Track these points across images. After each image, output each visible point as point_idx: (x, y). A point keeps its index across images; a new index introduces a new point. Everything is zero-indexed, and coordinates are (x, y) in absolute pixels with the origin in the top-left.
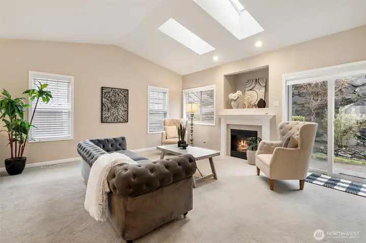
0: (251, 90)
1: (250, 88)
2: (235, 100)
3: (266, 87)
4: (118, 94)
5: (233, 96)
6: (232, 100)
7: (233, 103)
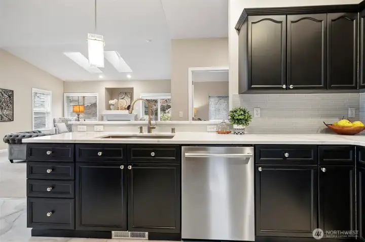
0: (122, 99)
1: (122, 97)
2: (113, 105)
3: (132, 98)
4: (2, 95)
5: (111, 102)
6: (111, 104)
7: (112, 107)
